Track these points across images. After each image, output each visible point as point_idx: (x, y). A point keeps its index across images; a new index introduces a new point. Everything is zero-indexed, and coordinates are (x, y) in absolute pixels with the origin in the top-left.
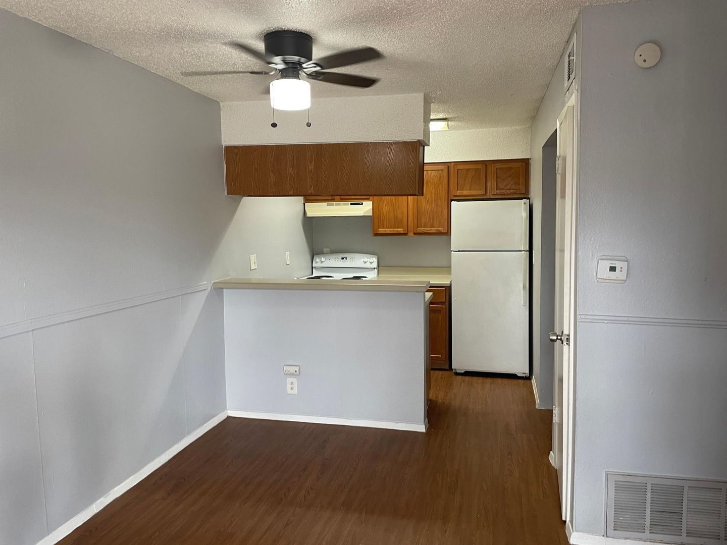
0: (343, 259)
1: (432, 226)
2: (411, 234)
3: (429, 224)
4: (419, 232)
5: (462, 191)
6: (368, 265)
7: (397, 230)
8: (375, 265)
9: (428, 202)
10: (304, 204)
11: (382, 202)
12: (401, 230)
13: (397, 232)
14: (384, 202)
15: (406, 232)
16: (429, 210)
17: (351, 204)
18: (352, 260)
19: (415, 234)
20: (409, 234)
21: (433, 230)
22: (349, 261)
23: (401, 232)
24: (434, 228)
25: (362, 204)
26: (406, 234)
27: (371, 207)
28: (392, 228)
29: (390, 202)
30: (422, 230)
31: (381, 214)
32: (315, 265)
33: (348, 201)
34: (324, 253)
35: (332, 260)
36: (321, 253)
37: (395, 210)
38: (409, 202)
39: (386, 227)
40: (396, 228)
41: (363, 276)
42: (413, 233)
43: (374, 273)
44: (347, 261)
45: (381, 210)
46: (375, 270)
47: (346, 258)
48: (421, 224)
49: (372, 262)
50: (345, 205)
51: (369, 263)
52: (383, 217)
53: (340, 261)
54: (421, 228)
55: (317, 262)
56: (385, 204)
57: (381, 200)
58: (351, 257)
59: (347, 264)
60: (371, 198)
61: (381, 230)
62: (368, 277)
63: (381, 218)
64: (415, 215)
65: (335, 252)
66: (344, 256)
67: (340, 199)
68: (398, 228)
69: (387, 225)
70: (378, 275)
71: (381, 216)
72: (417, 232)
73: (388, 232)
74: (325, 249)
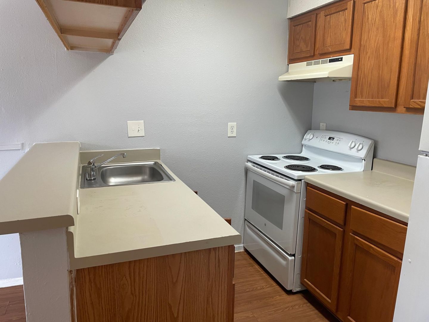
0: (330, 138)
6: (353, 153)
8: (362, 154)
10: (288, 65)
11: (365, 53)
12: (388, 101)
13: (380, 105)
14: (367, 53)
15: (394, 106)
17: (331, 61)
18: (338, 142)
19: (408, 109)
20: (398, 110)
25: (341, 60)
28: (372, 98)
29: (375, 52)
30: (420, 103)
31: (361, 74)
32: (303, 142)
33: (327, 56)
34: (320, 129)
35: (319, 139)
36: (318, 129)
37: (381, 65)
38: (404, 49)
39: (365, 95)
40: (378, 98)
41: (338, 167)
42: (404, 107)
43: (359, 168)
44: (333, 143)
45: (362, 67)
46: (362, 162)
47: (334, 138)
48: (419, 92)
49: (360, 148)
50: (323, 63)
51: (355, 150)
52: (364, 79)
53: (325, 141)
54: (419, 99)
55: (306, 139)
56: (368, 57)
57: (364, 50)
58: (338, 138)
59: (331, 146)
60: (353, 50)
61: (359, 101)
62: (344, 169)
63: (361, 79)
64: (411, 73)
65: (329, 129)
66: (332, 136)
67: (319, 55)
68: (382, 98)
69: (366, 92)
70: (372, 170)
71: (362, 78)
72: (411, 106)
73: (367, 104)
74: (321, 124)
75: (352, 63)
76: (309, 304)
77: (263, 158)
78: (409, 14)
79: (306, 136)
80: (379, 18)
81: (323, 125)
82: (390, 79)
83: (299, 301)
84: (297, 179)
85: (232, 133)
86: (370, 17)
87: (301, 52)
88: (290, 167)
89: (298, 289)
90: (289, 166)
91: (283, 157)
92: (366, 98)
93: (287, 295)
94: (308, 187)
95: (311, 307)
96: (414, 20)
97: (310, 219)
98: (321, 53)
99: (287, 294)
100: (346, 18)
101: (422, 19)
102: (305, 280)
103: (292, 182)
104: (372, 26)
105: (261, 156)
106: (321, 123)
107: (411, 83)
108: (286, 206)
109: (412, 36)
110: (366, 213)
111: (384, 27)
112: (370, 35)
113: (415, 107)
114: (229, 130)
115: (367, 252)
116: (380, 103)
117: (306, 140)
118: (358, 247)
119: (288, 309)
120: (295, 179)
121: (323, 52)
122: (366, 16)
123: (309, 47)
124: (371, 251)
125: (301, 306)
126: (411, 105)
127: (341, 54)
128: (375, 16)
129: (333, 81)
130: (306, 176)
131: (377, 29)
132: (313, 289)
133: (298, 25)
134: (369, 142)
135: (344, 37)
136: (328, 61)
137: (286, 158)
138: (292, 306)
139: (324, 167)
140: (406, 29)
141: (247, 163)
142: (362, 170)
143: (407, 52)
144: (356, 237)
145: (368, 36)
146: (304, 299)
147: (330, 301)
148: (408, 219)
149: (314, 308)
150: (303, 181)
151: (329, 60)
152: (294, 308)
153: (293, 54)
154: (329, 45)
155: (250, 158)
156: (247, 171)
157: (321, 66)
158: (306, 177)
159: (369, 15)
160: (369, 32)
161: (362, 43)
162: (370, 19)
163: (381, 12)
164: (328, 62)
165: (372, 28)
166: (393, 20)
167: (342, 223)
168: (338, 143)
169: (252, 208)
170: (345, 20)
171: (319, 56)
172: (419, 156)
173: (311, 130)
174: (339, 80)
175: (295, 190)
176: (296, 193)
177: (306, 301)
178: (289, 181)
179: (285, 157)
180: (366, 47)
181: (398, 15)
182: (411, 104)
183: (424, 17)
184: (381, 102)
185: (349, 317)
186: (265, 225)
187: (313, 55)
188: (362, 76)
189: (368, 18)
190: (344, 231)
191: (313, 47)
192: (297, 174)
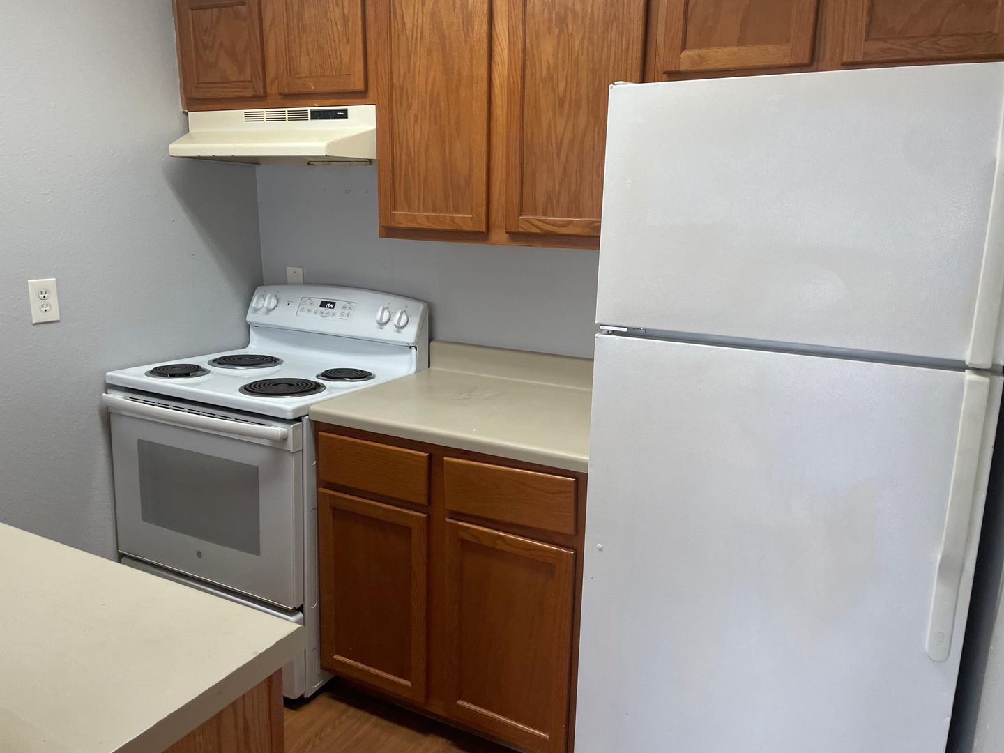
0: (323, 304)
1: (573, 208)
2: (499, 235)
3: (564, 197)
4: (527, 228)
5: (704, 52)
6: (389, 333)
7: (453, 220)
8: (410, 334)
9: (561, 105)
10: (186, 114)
11: (404, 105)
12: (465, 219)
13: (455, 227)
14: (409, 106)
15: (485, 228)
16: (566, 142)
17: (316, 115)
18: (346, 311)
19: (513, 236)
20: (493, 237)
21: (577, 225)
22: (338, 315)
23: (466, 228)
24: (580, 216)
25: (345, 115)
26: (481, 236)
27: (372, 126)
28: (434, 211)
29: (430, 107)
30: (539, 223)
31: (401, 155)
32: (251, 317)
33: (303, 102)
34: (289, 282)
35: (294, 307)
36: (281, 281)
37: (447, 138)
38: (494, 105)
39: (416, 204)
40: (447, 211)
41: (362, 371)
42: (507, 233)
43: (404, 366)
44: (334, 315)
45: (401, 139)
46: (411, 352)
47: (334, 303)
48: (535, 200)
49: (402, 323)
50: (294, 117)
51: (390, 327)
52: (409, 167)
53: (313, 311)
54: (536, 215)
55: (256, 310)
56: (413, 116)
57: (401, 97)
58: (346, 303)
59: (331, 323)
60: (371, 94)
61: (402, 216)
62: (377, 375)
63: (403, 168)
64: (515, 159)
65: (312, 281)
66: (328, 297)
67: (280, 97)
68: (457, 211)
69: (419, 198)
70: (429, 367)
71: (403, 163)
72: (520, 230)
73: (424, 225)
74: (290, 270)
75: (373, 126)
76: (352, 710)
77: (160, 372)
78: (497, 28)
79: (257, 303)
80: (431, 27)
81: (294, 272)
82: (471, 170)
83: (327, 713)
84: (292, 418)
85: (45, 308)
86: (408, 20)
87: (224, 83)
88: (253, 389)
89: (317, 686)
90: (252, 386)
91: (209, 363)
92: (419, 211)
93: (293, 711)
94: (320, 433)
95: (361, 713)
96: (512, 45)
97: (334, 509)
98: (286, 91)
99: (292, 709)
100: (346, 12)
101: (528, 45)
102: (337, 657)
103: (277, 429)
104: (416, 43)
105: (151, 367)
106: (288, 268)
107: (518, 179)
108: (263, 493)
109: (511, 80)
110: (479, 467)
111: (443, 48)
112: (412, 64)
113: (530, 231)
114: (35, 305)
115: (488, 550)
116: (454, 222)
117: (258, 312)
118: (467, 545)
119: (310, 746)
120: (288, 418)
121: (295, 91)
122: (398, 17)
123: (248, 71)
124: (500, 546)
125: (337, 723)
126: (521, 227)
127: (344, 101)
128: (420, 21)
129: (309, 164)
130: (311, 405)
131: (429, 52)
132: (362, 670)
133: (204, 8)
134: (420, 308)
135: (346, 59)
136: (309, 114)
137: (219, 363)
138: (316, 735)
139: (330, 375)
140: (493, 61)
141: (106, 393)
142: (413, 369)
143: (500, 112)
144: (461, 523)
145: (409, 66)
146: (336, 703)
147: (407, 683)
148: (586, 465)
149: (367, 715)
150: (305, 419)
151: (312, 112)
152: (323, 735)
153: (198, 84)
154: (307, 74)
155: (112, 377)
156: (108, 416)
157: (288, 125)
158: (312, 408)
159: (405, 16)
160: (409, 57)
161: (395, 81)
162: (409, 26)
163: (433, 13)
164: (309, 118)
165: (415, 48)
166: (463, 37)
167: (423, 500)
168: (348, 315)
169: (145, 518)
170: (345, 19)
171: (282, 98)
172: (596, 335)
173: (262, 285)
174: (325, 162)
175: (290, 446)
176: (293, 453)
177: (343, 706)
178: (270, 426)
179: (214, 361)
180: (405, 91)
181: (476, 28)
182: (520, 224)
183: (531, 41)
184: (456, 221)
185: (461, 702)
186: (199, 554)
187: (262, 93)
188: (403, 159)
189: (404, 24)
190: (429, 517)
191: (261, 73)
192: (287, 404)
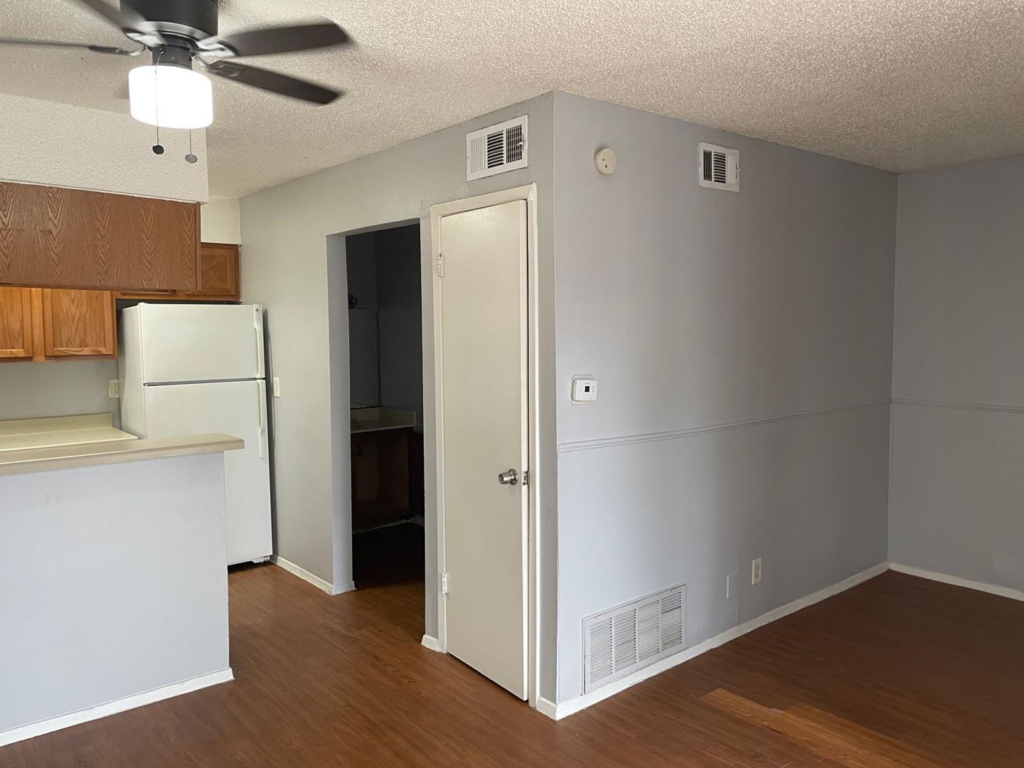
1: (83, 344)
2: (40, 359)
3: (78, 340)
4: (58, 354)
7: (11, 352)
9: (73, 302)
12: (19, 352)
13: (13, 356)
15: (31, 356)
19: (48, 357)
20: (36, 359)
21: (87, 351)
23: (20, 356)
24: (87, 346)
26: (29, 359)
30: (65, 351)
37: (5, 314)
40: (7, 348)
42: (46, 356)
54: (63, 348)
68: (13, 348)
82: (22, 328)
182: (55, 352)
184: (14, 353)
